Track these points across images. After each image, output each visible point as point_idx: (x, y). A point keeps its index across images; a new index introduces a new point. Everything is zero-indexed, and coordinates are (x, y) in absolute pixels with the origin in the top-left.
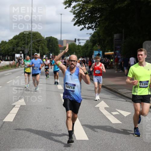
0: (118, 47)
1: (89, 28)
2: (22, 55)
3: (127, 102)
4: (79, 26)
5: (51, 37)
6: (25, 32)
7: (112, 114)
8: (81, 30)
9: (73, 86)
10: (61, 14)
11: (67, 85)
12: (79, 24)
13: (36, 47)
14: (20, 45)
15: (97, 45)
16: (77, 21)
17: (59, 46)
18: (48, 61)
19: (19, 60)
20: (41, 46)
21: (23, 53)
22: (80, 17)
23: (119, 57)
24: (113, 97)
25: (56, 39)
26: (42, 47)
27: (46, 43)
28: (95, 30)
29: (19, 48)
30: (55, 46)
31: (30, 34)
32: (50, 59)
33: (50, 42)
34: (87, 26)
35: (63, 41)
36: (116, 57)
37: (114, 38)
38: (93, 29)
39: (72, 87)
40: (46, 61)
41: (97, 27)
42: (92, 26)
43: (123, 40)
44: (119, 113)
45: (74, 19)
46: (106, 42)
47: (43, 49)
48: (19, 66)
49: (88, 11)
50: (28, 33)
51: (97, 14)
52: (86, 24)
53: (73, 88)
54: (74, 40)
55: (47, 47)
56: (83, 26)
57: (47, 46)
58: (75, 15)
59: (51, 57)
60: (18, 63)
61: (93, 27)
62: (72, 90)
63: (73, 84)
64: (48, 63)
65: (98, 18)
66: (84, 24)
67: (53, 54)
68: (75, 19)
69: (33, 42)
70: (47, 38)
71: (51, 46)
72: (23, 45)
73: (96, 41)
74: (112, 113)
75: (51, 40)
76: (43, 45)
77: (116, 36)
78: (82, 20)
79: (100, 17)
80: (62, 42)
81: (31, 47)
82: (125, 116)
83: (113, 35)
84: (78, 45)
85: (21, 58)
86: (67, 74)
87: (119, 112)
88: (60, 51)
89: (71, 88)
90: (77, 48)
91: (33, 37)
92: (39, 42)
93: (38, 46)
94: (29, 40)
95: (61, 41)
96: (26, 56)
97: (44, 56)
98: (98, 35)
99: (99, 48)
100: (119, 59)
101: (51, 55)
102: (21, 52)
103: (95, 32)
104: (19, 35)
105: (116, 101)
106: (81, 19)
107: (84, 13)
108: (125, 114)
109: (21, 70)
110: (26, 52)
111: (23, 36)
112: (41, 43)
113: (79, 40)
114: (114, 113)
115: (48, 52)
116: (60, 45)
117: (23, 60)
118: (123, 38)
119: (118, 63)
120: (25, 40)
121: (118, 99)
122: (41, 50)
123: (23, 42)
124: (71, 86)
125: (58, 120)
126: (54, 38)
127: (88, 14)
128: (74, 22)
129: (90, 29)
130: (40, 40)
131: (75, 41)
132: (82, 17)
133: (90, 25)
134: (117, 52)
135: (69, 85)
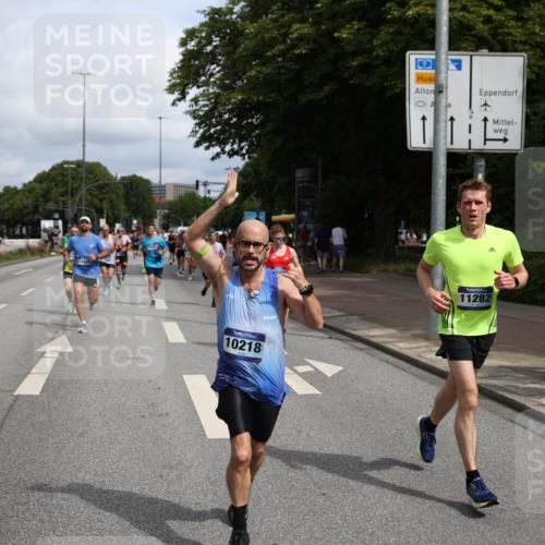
0: (307, 202)
1: (232, 154)
2: (60, 223)
3: (331, 341)
4: (207, 148)
5: (135, 176)
6: (65, 163)
7: (296, 372)
8: (213, 159)
10: (161, 118)
11: (232, 338)
12: (207, 144)
13: (96, 201)
14: (53, 197)
15: (252, 197)
16: (203, 136)
17: (153, 199)
18: (126, 238)
19: (52, 235)
20: (108, 201)
21: (62, 217)
22: (210, 126)
23: (310, 226)
24: (296, 329)
25: (148, 182)
26: (111, 202)
27: (121, 192)
28: (249, 158)
29: (51, 206)
30: (144, 200)
33: (131, 189)
34: (228, 148)
35: (164, 186)
36: (302, 226)
37: (297, 180)
38: (244, 155)
39: (250, 344)
40: (120, 237)
41: (254, 151)
42: (242, 149)
43: (320, 183)
44: (311, 369)
45: (194, 132)
46: (276, 187)
47: (113, 206)
49: (230, 111)
50: (73, 166)
51: (252, 117)
52: (225, 144)
54: (195, 183)
55: (126, 203)
56: (217, 149)
57: (124, 201)
58: (197, 121)
59: (134, 228)
60: (49, 244)
61: (244, 151)
64: (124, 243)
65: (257, 127)
66: (222, 143)
67: (140, 219)
68: (197, 132)
69: (88, 190)
70: (123, 178)
71: (134, 200)
72: (62, 196)
73: (250, 188)
74: (296, 368)
75: (134, 184)
76: (114, 196)
77: (300, 174)
78: (215, 132)
79: (262, 125)
80: (162, 188)
81: (84, 202)
82: (329, 375)
83: (294, 173)
84: (205, 197)
85: (56, 231)
87: (312, 366)
88: (156, 213)
89: (247, 347)
90: (202, 205)
91: (87, 177)
92: (104, 190)
93: (101, 200)
94: (76, 185)
95: (160, 186)
96: (70, 225)
98: (256, 171)
99: (257, 203)
100: (309, 231)
101: (135, 222)
102: (57, 216)
103: (247, 164)
104: (50, 171)
105: (305, 338)
106: (212, 131)
107: (221, 115)
108: (329, 370)
109: (55, 260)
110: (70, 214)
111: (61, 174)
112: (108, 192)
113: (205, 184)
114: (301, 369)
115: (127, 215)
116: (156, 197)
117: (61, 235)
118: (320, 178)
119: (306, 241)
120: (66, 184)
121: (309, 334)
122: (108, 209)
123: (62, 190)
124: (248, 341)
125: (159, 389)
126: (141, 178)
127: (230, 119)
128: (195, 140)
129: (236, 157)
130: (107, 185)
131: (197, 187)
132: (215, 126)
133: (236, 146)
134: (305, 213)
135: (238, 336)
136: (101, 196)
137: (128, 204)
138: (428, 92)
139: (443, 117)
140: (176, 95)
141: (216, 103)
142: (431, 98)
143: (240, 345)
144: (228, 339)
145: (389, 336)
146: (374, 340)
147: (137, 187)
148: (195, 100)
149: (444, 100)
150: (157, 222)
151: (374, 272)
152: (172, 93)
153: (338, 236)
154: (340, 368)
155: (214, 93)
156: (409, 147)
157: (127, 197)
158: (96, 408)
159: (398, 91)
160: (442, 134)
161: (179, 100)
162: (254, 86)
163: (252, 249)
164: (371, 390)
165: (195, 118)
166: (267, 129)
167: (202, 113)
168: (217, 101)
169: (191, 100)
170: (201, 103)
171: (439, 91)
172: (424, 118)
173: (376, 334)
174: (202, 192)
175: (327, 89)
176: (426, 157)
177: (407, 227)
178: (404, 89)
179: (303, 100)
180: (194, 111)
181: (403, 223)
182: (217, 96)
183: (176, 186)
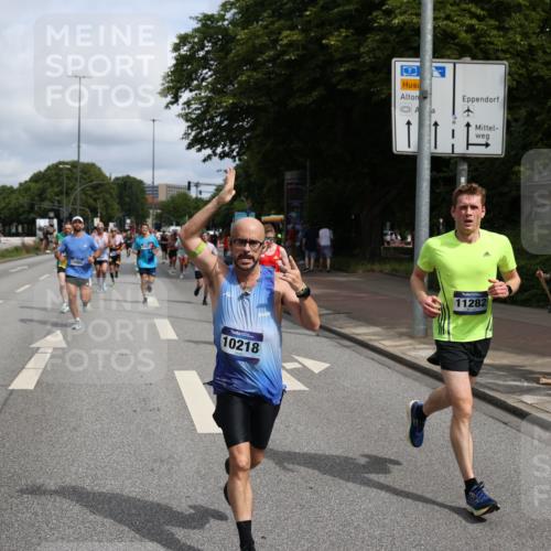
0: (296, 203)
1: (223, 156)
2: (55, 221)
3: (318, 338)
4: (199, 150)
5: (128, 177)
6: (60, 163)
8: (205, 160)
9: (252, 343)
10: (154, 121)
11: (229, 338)
12: (199, 146)
13: (91, 201)
14: (49, 196)
15: (243, 198)
16: (195, 136)
17: (146, 199)
19: (47, 233)
20: (101, 201)
21: (57, 216)
22: (202, 129)
23: (298, 227)
25: (141, 182)
26: (105, 201)
27: (115, 192)
28: (240, 160)
29: (46, 205)
30: (137, 200)
31: (74, 170)
32: (126, 231)
33: (125, 189)
34: (219, 150)
35: (157, 187)
36: (290, 226)
37: (286, 182)
39: (248, 344)
40: (113, 237)
41: (244, 153)
42: (233, 151)
43: (308, 184)
44: (300, 366)
45: (187, 135)
46: (265, 190)
47: (107, 206)
48: (46, 248)
49: (221, 114)
50: (68, 166)
51: (243, 121)
52: (217, 146)
53: (251, 346)
54: (187, 184)
55: (119, 203)
56: (208, 151)
57: (117, 200)
58: (189, 124)
59: (127, 228)
60: (44, 242)
61: (235, 154)
62: (249, 355)
63: (251, 334)
65: (247, 130)
66: (214, 145)
67: (133, 218)
68: (189, 134)
69: (83, 190)
70: (117, 179)
71: (127, 199)
72: (57, 195)
73: (242, 188)
74: (285, 364)
75: (128, 184)
76: (108, 196)
77: (289, 176)
78: (207, 135)
79: (251, 128)
80: (155, 189)
81: (78, 202)
82: (316, 371)
83: (283, 175)
84: (196, 198)
85: (51, 230)
86: (228, 295)
87: (300, 363)
88: (149, 213)
89: (244, 347)
91: (81, 177)
92: (98, 190)
93: (95, 200)
94: (71, 184)
95: (153, 187)
97: (111, 225)
98: (246, 173)
99: (247, 204)
100: (298, 232)
101: (128, 221)
102: (52, 214)
104: (46, 171)
105: (293, 336)
106: (204, 133)
107: (212, 118)
108: (317, 367)
109: (49, 257)
110: (65, 214)
111: (56, 174)
112: (101, 192)
113: (197, 185)
114: (289, 366)
115: (121, 215)
116: (149, 198)
117: (56, 233)
118: (308, 180)
119: (295, 241)
120: (61, 184)
122: (102, 209)
123: (56, 190)
124: (245, 341)
125: (151, 384)
126: (134, 179)
127: (221, 122)
128: (186, 142)
129: (227, 159)
130: (101, 185)
131: (189, 188)
132: (207, 129)
133: (226, 149)
134: (294, 214)
135: (236, 336)
136: (95, 196)
137: (121, 203)
138: (413, 98)
139: (427, 123)
140: (169, 98)
141: (208, 106)
142: (416, 103)
143: (237, 345)
144: (226, 339)
145: (374, 334)
146: (359, 338)
147: (130, 187)
148: (188, 104)
149: (428, 106)
150: (150, 221)
151: (360, 272)
152: (166, 96)
153: (325, 237)
154: (327, 365)
155: (206, 97)
156: (395, 151)
157: (121, 197)
158: (89, 403)
159: (383, 96)
160: (426, 138)
161: (172, 103)
162: (245, 90)
163: (248, 248)
164: (356, 386)
165: (187, 121)
166: (257, 132)
167: (194, 116)
168: (208, 105)
169: (184, 104)
170: (194, 106)
171: (424, 96)
172: (409, 123)
173: (362, 332)
174: (193, 193)
175: (315, 94)
176: (410, 161)
177: (392, 229)
178: (390, 95)
179: (292, 103)
180: (187, 114)
181: (388, 224)
182: (209, 99)
183: (169, 187)
